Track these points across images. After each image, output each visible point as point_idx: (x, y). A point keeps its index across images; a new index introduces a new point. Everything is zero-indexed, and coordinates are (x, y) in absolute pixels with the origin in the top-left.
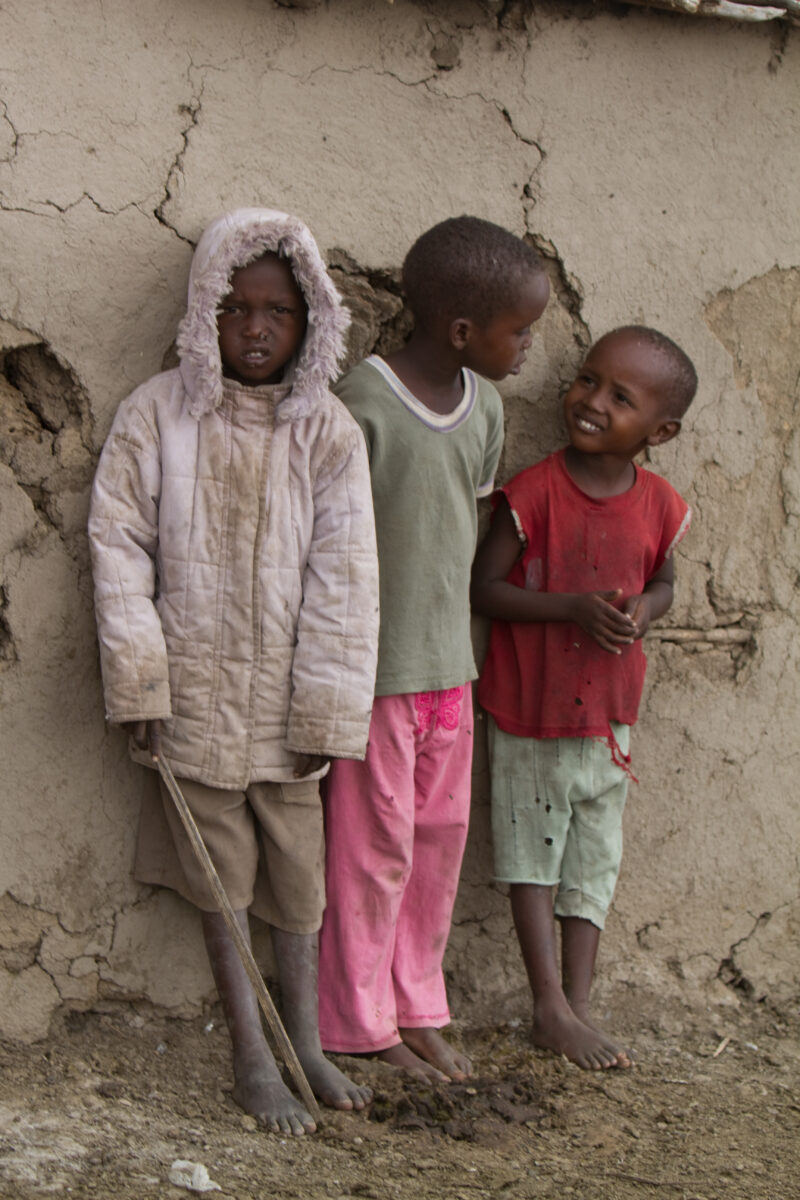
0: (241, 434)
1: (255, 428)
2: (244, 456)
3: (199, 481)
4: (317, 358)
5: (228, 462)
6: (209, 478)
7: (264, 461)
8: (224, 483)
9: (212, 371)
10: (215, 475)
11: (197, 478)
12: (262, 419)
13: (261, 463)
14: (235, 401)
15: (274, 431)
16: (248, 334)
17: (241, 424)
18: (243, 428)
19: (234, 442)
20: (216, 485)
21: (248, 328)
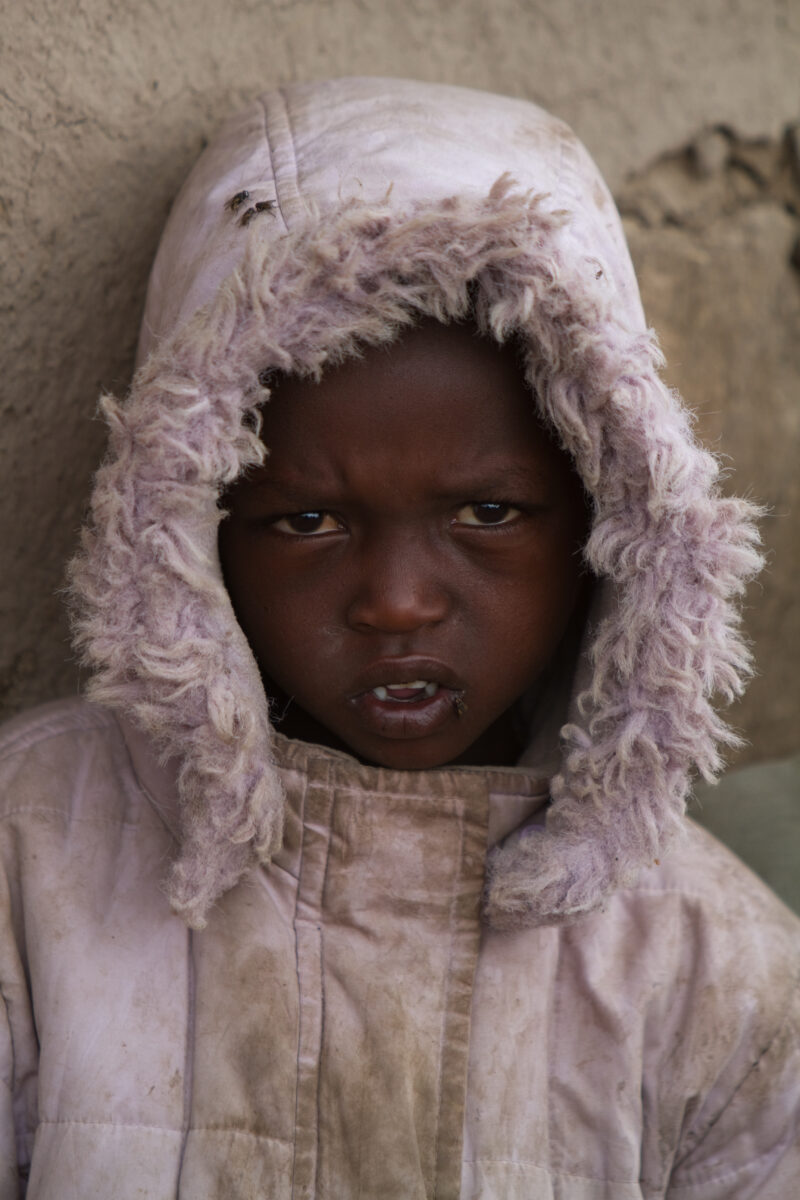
0: (357, 952)
1: (415, 929)
2: (371, 1039)
3: (198, 1134)
4: (634, 699)
5: (311, 1061)
6: (239, 1124)
7: (450, 1057)
8: (299, 1141)
9: (230, 745)
10: (259, 1113)
11: (188, 1128)
12: (440, 898)
13: (436, 1063)
14: (337, 829)
15: (480, 946)
16: (369, 616)
17: (361, 917)
18: (365, 932)
19: (333, 985)
20: (262, 1151)
21: (366, 593)
